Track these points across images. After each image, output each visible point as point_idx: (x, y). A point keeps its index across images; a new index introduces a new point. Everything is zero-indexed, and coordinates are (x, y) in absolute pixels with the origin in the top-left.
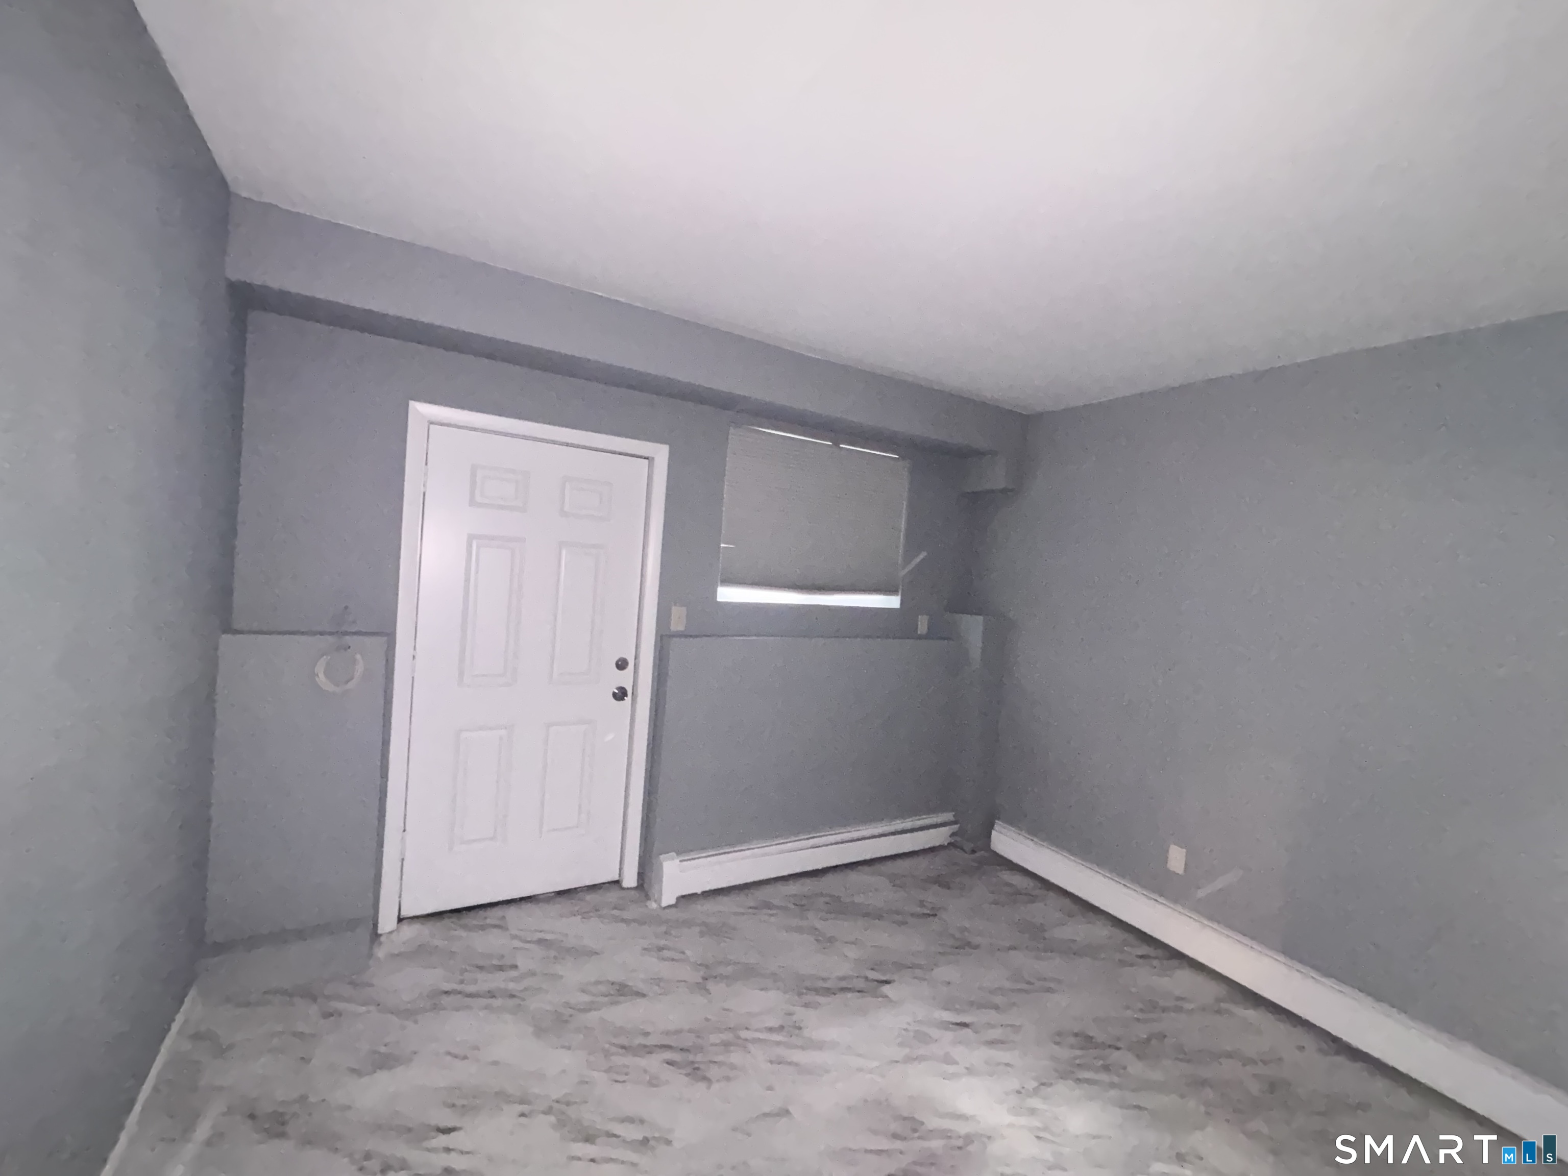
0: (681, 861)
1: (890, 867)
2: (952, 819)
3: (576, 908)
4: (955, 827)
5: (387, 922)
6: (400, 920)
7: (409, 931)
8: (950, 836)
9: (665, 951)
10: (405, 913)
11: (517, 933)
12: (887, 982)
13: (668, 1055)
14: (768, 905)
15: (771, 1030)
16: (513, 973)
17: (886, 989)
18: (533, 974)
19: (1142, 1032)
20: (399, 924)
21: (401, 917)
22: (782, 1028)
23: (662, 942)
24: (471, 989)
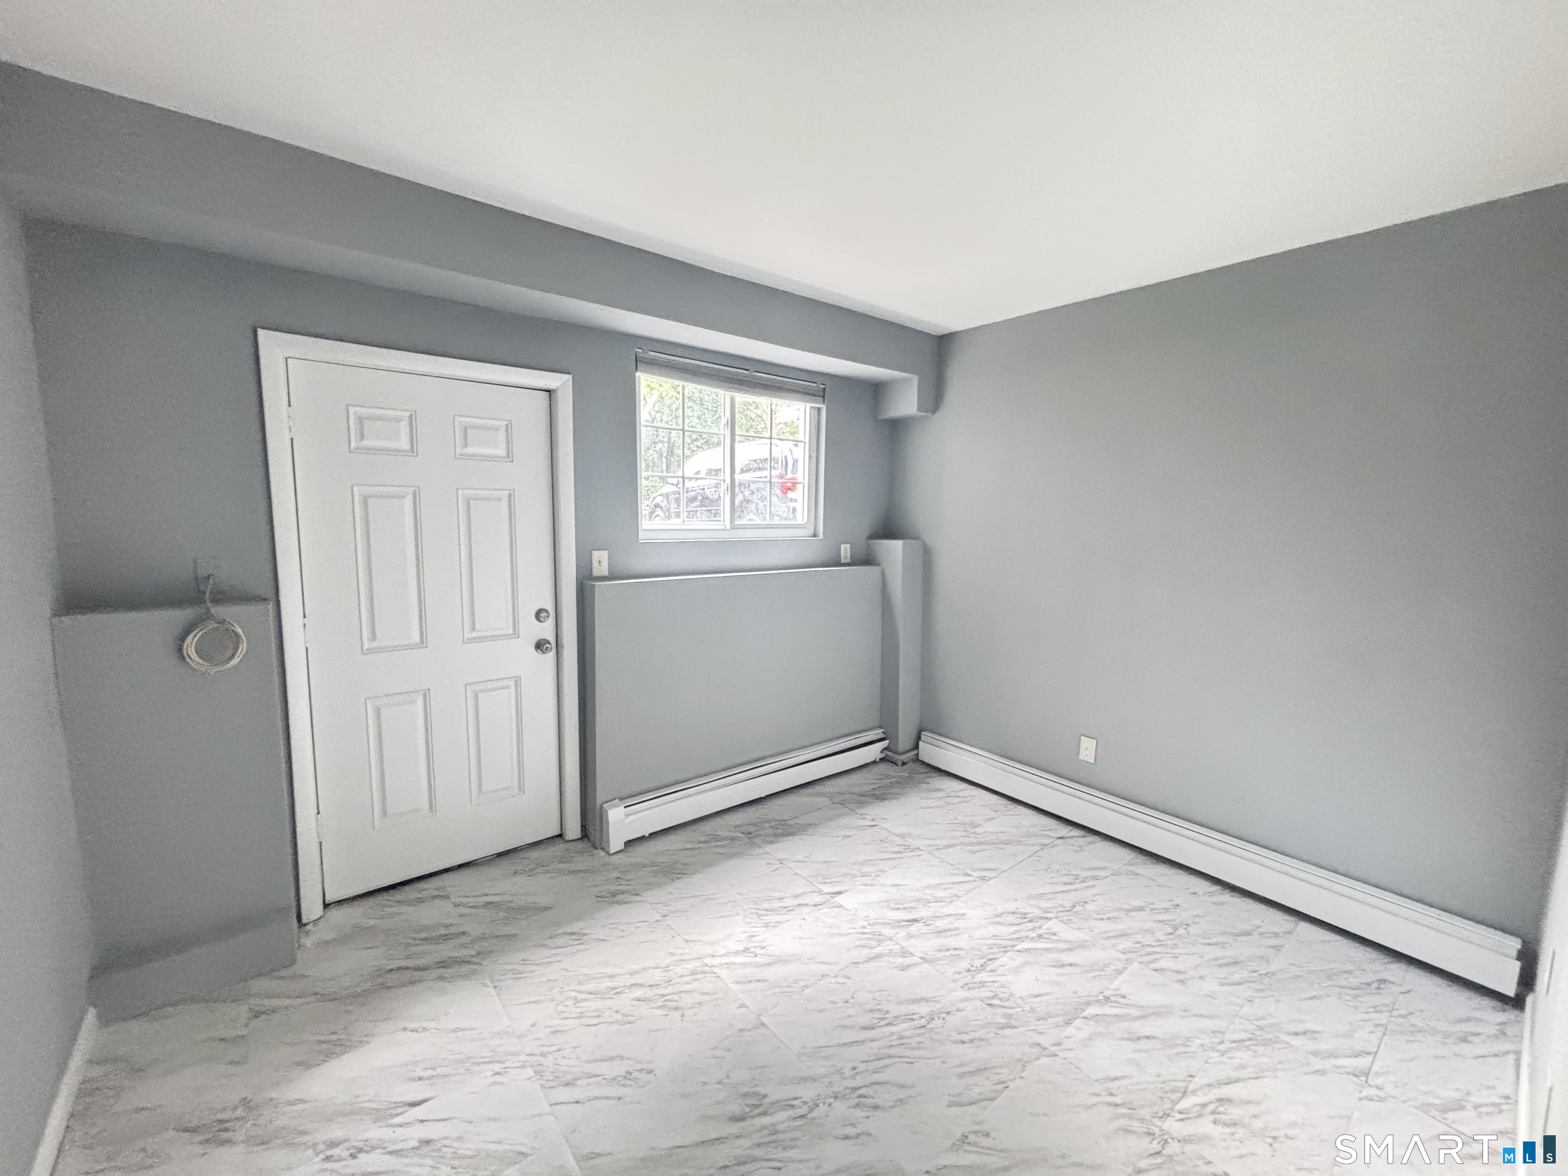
0: (625, 807)
1: (829, 787)
2: (882, 736)
3: (520, 868)
4: (885, 744)
5: (312, 908)
6: (326, 906)
7: (337, 915)
8: (881, 752)
9: (618, 896)
10: (330, 898)
11: (458, 900)
12: (840, 893)
13: (638, 993)
14: (716, 838)
15: (737, 953)
16: (464, 939)
17: (839, 899)
18: (483, 938)
19: (1067, 901)
20: (326, 910)
21: (327, 902)
22: (746, 950)
23: (613, 888)
24: (421, 962)
